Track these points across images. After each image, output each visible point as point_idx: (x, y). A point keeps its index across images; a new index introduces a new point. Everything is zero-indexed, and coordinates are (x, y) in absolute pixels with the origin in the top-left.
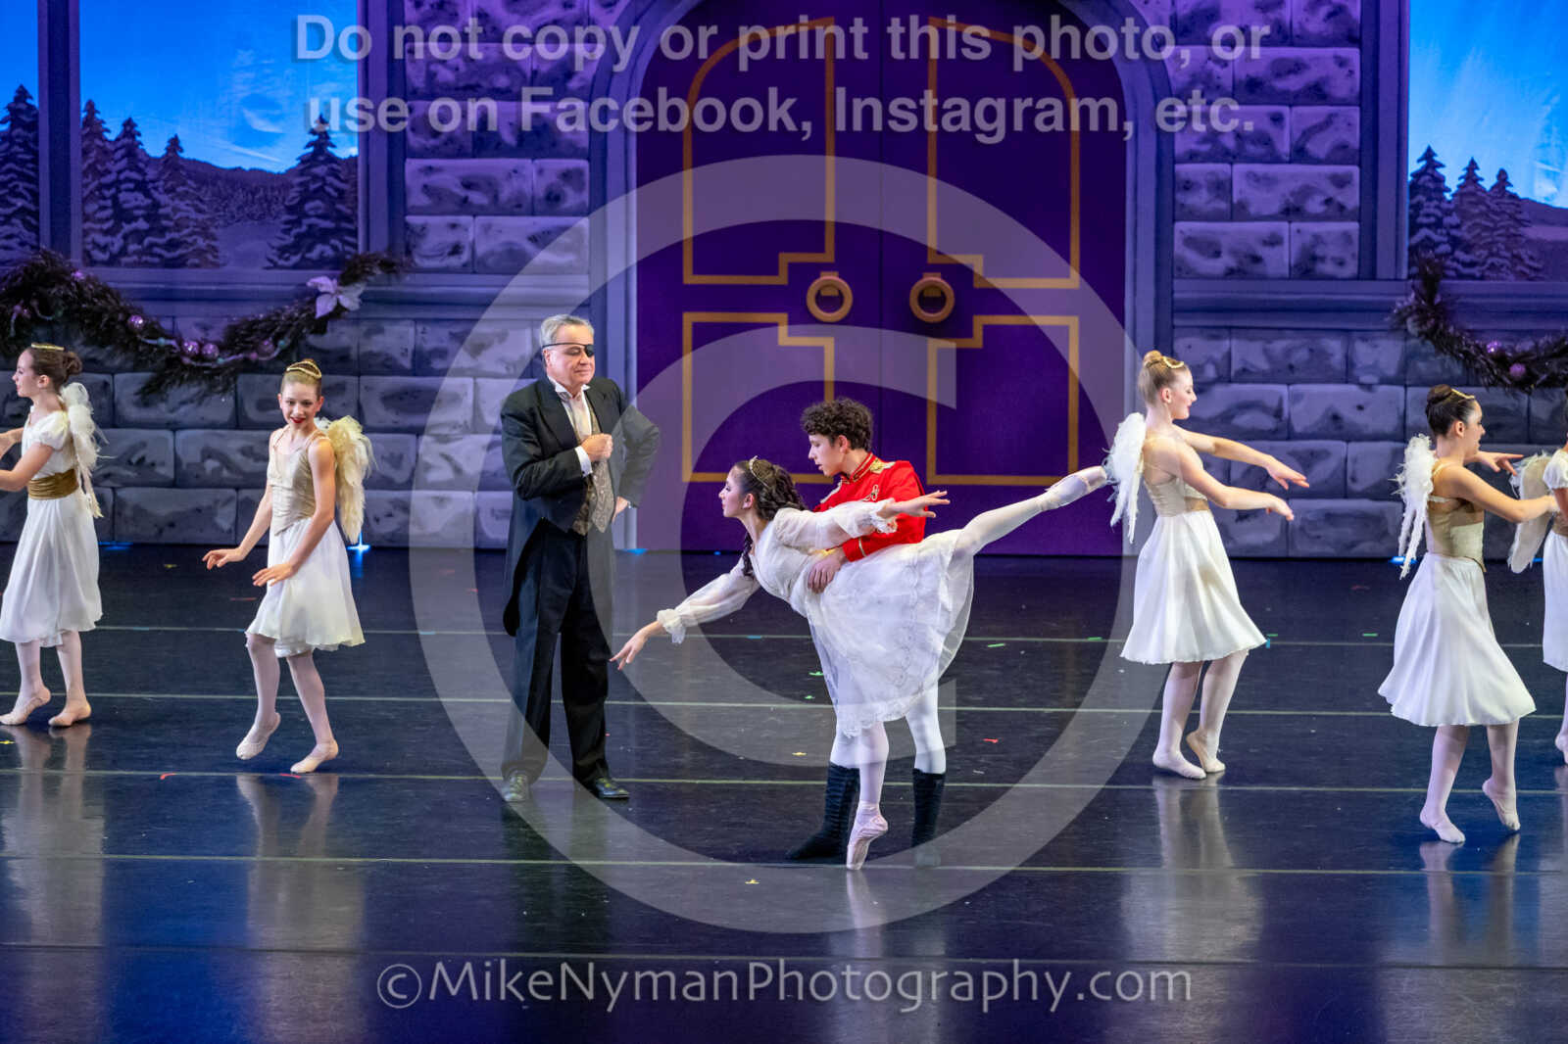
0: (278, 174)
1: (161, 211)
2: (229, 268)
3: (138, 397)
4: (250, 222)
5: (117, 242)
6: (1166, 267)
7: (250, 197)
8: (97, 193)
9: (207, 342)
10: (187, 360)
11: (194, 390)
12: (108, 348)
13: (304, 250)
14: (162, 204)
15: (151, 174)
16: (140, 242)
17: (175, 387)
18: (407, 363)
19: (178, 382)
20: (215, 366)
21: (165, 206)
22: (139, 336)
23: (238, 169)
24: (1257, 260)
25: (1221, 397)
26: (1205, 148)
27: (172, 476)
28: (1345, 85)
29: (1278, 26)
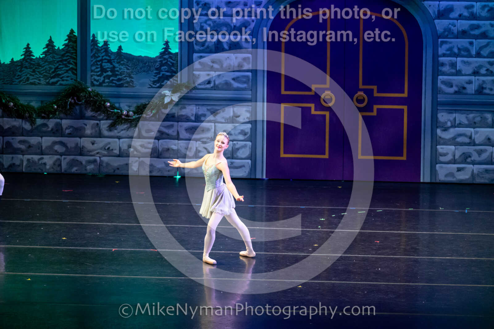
0: (153, 58)
1: (116, 69)
2: (137, 87)
3: (108, 128)
4: (144, 73)
5: (102, 79)
6: (435, 90)
7: (144, 65)
8: (95, 63)
9: (130, 111)
10: (123, 117)
11: (126, 126)
12: (99, 113)
13: (160, 82)
14: (116, 67)
15: (113, 57)
16: (109, 79)
17: (119, 125)
18: (193, 118)
19: (120, 124)
20: (132, 119)
21: (117, 67)
22: (108, 109)
23: (140, 56)
24: (464, 88)
25: (452, 132)
26: (448, 52)
27: (118, 153)
28: (493, 33)
29: (472, 14)
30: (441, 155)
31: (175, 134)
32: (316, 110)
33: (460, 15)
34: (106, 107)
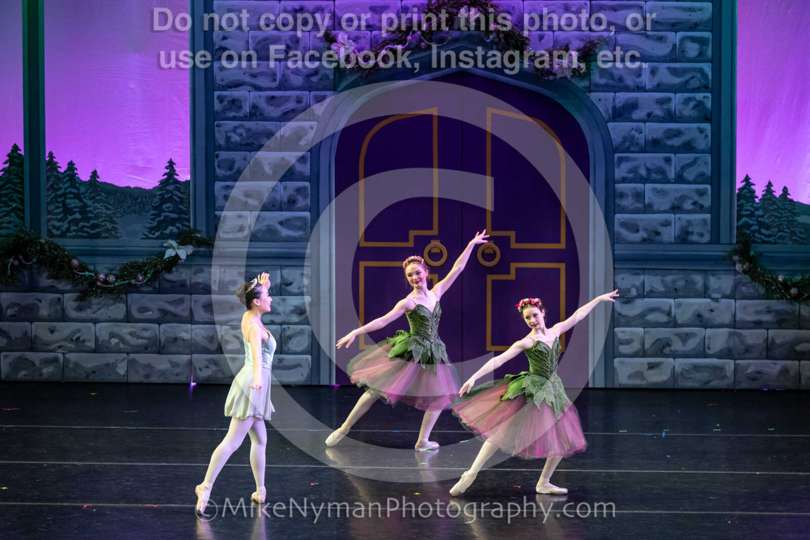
0: (149, 190)
1: (88, 209)
2: (124, 237)
3: (76, 306)
4: (134, 214)
5: (65, 225)
6: (610, 238)
7: (134, 202)
8: (54, 200)
9: (109, 274)
10: (99, 284)
11: (104, 301)
13: (162, 229)
14: (88, 205)
15: (82, 189)
16: (77, 225)
17: (94, 299)
19: (94, 295)
20: (113, 287)
21: (90, 206)
22: (75, 271)
23: (128, 187)
24: (658, 233)
25: (640, 305)
26: (631, 175)
27: (94, 347)
28: (703, 143)
29: (668, 112)
30: (622, 344)
31: (186, 314)
33: (649, 115)
34: (71, 267)
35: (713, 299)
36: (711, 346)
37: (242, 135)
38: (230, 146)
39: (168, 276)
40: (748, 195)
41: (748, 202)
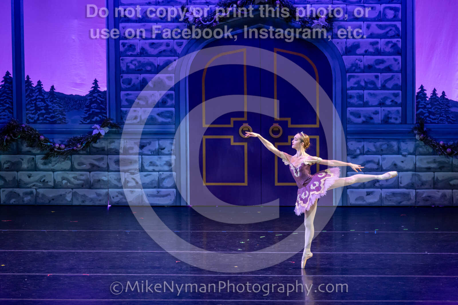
0: (83, 96)
1: (49, 107)
2: (69, 123)
3: (43, 162)
4: (75, 110)
5: (36, 116)
6: (345, 121)
7: (75, 103)
8: (30, 102)
9: (62, 144)
10: (56, 149)
13: (91, 118)
14: (49, 105)
15: (46, 96)
16: (43, 117)
17: (53, 158)
19: (53, 156)
20: (64, 151)
22: (42, 142)
23: (71, 95)
24: (371, 118)
25: (361, 159)
26: (356, 86)
27: (53, 186)
28: (397, 67)
29: (377, 49)
31: (105, 166)
32: (235, 141)
33: (366, 51)
34: (40, 140)
35: (403, 155)
36: (402, 182)
37: (135, 65)
38: (129, 71)
39: (95, 145)
40: (423, 96)
41: (422, 100)
